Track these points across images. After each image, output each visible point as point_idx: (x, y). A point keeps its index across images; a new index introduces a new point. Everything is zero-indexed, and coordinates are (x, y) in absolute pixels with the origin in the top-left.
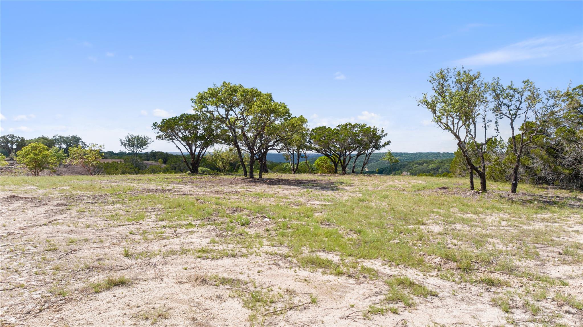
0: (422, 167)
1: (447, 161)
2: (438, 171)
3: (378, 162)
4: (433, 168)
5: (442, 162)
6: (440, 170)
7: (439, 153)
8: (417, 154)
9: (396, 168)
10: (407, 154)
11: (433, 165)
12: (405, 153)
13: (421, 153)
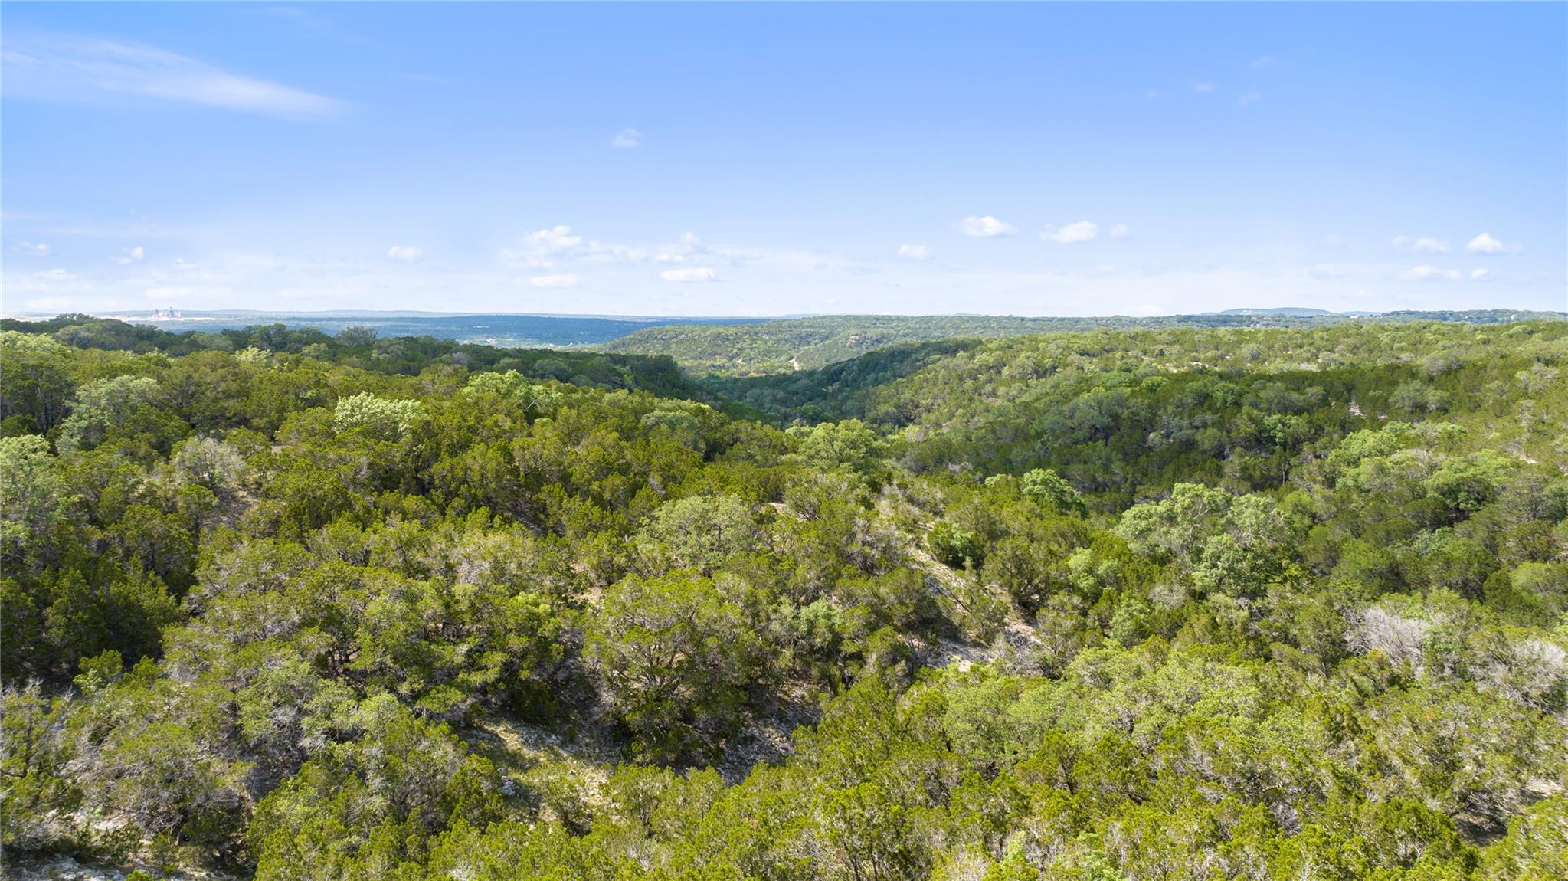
0: (955, 361)
1: (1023, 343)
2: (999, 373)
3: (827, 342)
4: (986, 366)
5: (1010, 347)
6: (1005, 371)
7: (987, 318)
8: (930, 319)
9: (878, 364)
10: (905, 319)
11: (984, 356)
12: (898, 318)
13: (942, 319)
